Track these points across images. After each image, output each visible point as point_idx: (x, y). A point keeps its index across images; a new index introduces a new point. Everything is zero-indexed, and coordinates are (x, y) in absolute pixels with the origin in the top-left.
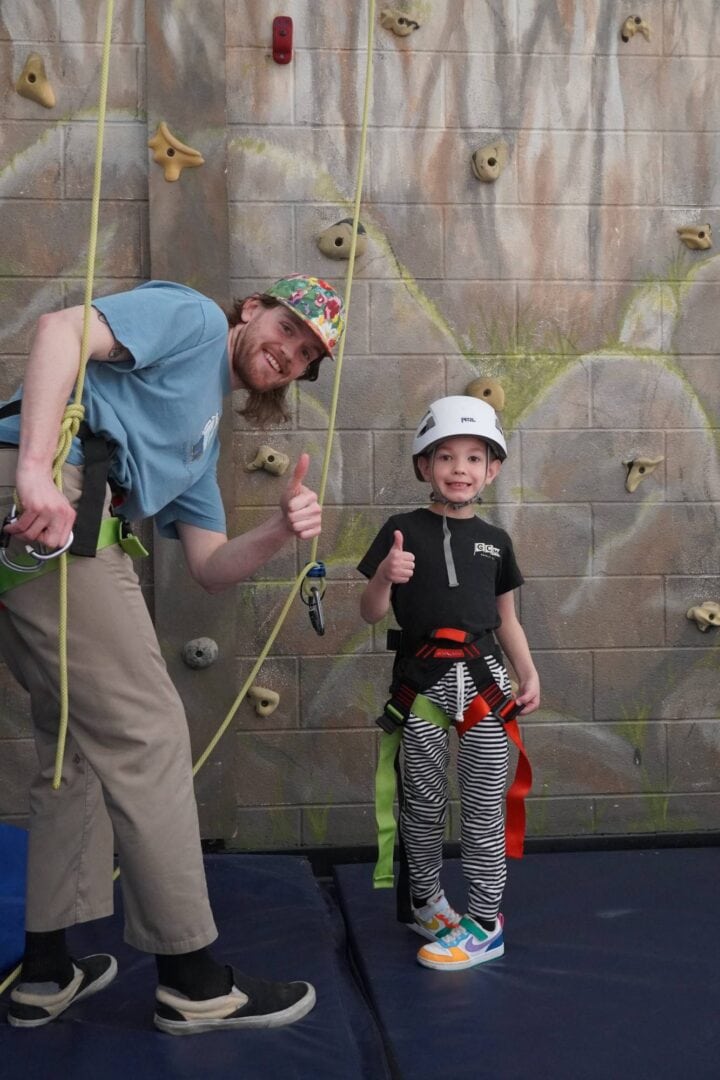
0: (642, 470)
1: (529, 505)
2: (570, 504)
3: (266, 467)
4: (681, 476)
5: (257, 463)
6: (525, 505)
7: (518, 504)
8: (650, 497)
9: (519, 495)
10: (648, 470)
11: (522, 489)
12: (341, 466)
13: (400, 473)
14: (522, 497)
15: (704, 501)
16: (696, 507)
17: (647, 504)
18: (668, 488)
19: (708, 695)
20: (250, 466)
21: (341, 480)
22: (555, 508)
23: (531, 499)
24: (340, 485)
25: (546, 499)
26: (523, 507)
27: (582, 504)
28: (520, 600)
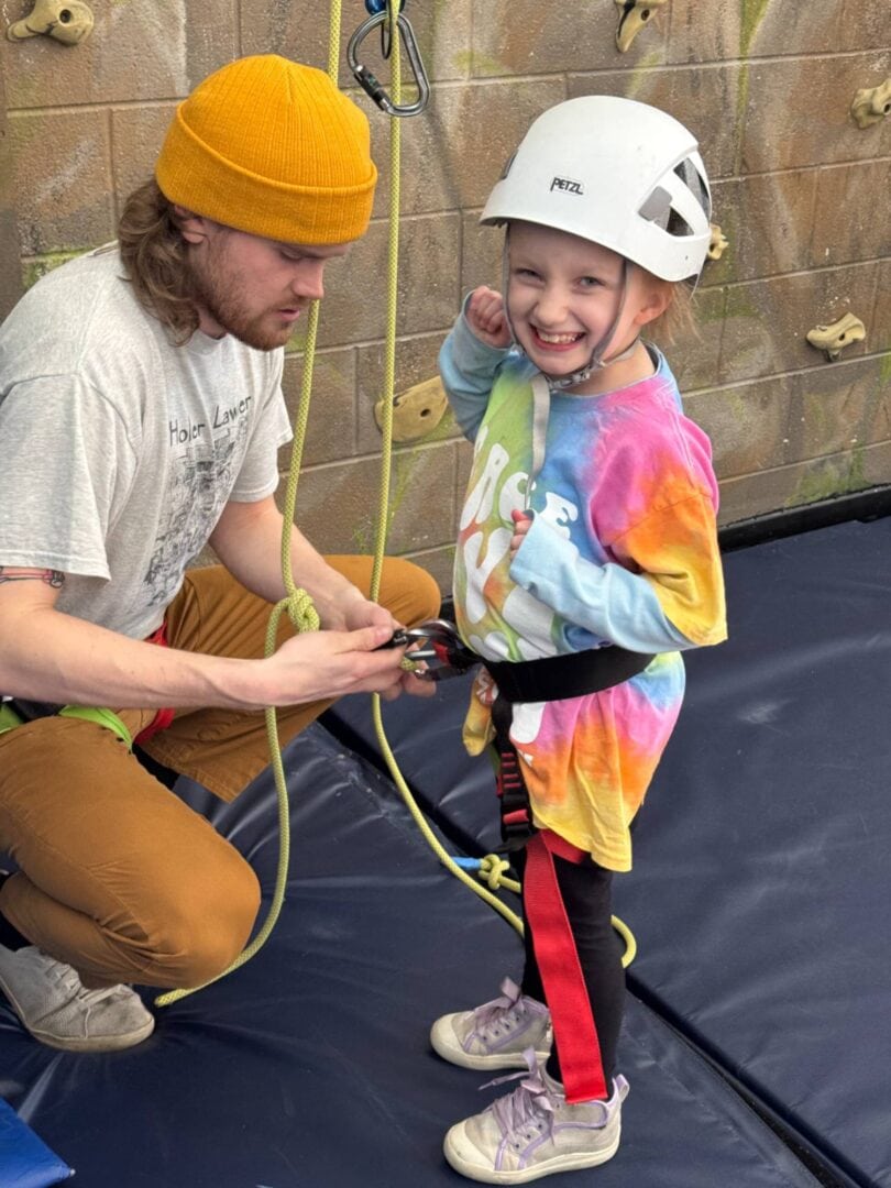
0: (645, 15)
1: (482, 83)
2: (538, 78)
3: (54, 32)
4: (689, 22)
5: (35, 22)
6: (475, 83)
7: (465, 83)
8: (646, 60)
9: (466, 66)
10: (652, 14)
11: (472, 55)
12: (184, 21)
13: (283, 32)
14: (472, 70)
15: (715, 61)
16: (705, 72)
17: (641, 71)
18: (671, 42)
19: (688, 358)
20: (20, 28)
21: (183, 50)
22: (517, 85)
23: (484, 74)
24: (183, 61)
25: (506, 71)
26: (472, 87)
27: (553, 78)
28: (462, 245)
